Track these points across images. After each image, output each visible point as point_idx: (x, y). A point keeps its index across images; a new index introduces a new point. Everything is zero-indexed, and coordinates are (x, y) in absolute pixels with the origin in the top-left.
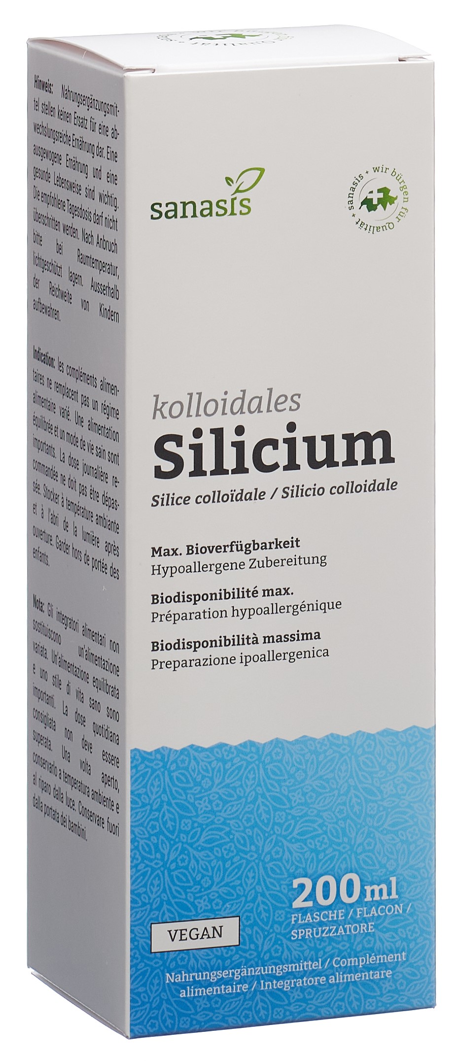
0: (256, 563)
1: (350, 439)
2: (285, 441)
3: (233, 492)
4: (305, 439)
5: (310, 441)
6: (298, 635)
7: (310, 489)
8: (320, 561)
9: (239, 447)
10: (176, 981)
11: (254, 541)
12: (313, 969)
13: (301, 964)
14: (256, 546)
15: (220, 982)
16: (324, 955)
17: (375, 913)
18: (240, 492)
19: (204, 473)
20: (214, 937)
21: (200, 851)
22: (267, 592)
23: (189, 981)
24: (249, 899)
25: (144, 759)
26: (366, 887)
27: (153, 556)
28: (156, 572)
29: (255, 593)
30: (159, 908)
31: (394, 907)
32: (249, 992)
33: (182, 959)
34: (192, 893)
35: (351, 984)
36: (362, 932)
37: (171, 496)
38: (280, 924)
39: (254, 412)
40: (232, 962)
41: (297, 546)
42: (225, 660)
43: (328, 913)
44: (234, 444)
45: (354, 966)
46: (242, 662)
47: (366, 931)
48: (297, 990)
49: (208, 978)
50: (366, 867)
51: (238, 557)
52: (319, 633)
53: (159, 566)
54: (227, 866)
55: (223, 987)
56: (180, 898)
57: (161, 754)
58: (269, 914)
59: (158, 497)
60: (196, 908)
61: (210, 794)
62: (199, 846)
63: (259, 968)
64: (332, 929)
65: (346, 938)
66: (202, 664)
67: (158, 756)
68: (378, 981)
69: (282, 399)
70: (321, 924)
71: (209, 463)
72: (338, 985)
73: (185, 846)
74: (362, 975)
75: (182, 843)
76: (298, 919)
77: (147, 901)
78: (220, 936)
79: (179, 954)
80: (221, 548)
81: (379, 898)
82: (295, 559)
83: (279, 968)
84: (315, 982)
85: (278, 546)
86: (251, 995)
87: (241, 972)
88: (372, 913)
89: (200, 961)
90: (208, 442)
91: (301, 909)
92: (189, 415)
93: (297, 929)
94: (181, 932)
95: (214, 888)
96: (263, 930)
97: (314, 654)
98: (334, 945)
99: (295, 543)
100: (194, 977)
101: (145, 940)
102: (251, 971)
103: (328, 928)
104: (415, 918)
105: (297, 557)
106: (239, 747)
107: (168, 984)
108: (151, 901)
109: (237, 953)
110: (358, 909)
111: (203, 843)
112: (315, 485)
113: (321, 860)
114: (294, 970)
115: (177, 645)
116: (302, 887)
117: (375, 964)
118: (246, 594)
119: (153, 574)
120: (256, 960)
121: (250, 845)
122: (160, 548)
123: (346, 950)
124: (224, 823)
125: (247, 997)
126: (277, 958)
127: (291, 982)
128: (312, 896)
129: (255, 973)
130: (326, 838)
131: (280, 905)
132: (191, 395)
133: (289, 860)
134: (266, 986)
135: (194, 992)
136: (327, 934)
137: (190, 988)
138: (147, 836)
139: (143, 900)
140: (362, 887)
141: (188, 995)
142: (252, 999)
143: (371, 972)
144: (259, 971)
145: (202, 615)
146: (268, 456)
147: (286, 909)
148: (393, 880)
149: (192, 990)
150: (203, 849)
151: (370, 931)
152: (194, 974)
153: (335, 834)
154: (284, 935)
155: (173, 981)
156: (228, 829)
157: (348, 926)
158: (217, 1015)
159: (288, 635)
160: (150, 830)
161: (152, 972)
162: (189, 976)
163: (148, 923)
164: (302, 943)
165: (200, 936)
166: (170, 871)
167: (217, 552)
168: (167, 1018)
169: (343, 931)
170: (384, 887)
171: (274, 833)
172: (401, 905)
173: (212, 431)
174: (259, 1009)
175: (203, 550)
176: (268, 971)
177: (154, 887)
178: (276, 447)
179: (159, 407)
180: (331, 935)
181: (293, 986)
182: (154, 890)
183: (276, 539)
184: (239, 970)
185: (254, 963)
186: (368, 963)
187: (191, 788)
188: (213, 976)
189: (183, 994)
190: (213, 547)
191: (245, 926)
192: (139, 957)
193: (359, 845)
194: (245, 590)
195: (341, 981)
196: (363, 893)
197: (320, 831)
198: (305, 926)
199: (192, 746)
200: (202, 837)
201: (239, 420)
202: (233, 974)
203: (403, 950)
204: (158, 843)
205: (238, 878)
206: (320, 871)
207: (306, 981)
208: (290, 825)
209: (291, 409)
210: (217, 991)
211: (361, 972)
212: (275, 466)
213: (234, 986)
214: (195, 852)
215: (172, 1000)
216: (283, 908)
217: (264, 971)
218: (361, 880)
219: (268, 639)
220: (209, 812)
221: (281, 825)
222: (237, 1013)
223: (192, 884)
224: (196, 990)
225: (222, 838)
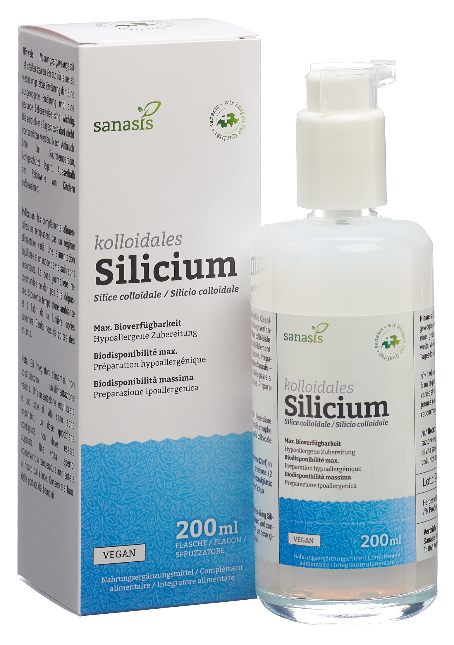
0: (155, 335)
1: (211, 262)
2: (173, 263)
3: (142, 293)
4: (184, 262)
5: (187, 263)
6: (180, 377)
7: (188, 291)
8: (193, 334)
9: (146, 266)
10: (108, 582)
11: (154, 322)
12: (188, 575)
13: (181, 572)
14: (156, 325)
15: (134, 582)
16: (195, 567)
17: (225, 542)
18: (146, 293)
19: (125, 282)
20: (130, 556)
21: (122, 505)
22: (162, 352)
23: (116, 582)
24: (151, 533)
25: (89, 450)
26: (219, 527)
27: (95, 331)
28: (97, 340)
29: (155, 353)
30: (98, 539)
31: (236, 539)
32: (150, 589)
33: (112, 569)
34: (117, 530)
35: (211, 584)
36: (217, 553)
37: (106, 295)
38: (169, 548)
39: (154, 246)
40: (141, 571)
41: (180, 325)
42: (137, 392)
43: (198, 542)
44: (142, 265)
45: (213, 573)
46: (147, 394)
47: (220, 553)
48: (179, 588)
49: (127, 580)
50: (220, 515)
51: (145, 331)
52: (192, 376)
53: (98, 336)
54: (138, 514)
55: (135, 585)
56: (110, 533)
57: (99, 447)
58: (163, 543)
59: (98, 295)
60: (120, 539)
61: (128, 472)
62: (122, 502)
63: (157, 574)
64: (200, 551)
65: (208, 557)
66: (123, 395)
67: (98, 449)
68: (226, 582)
69: (171, 238)
70: (193, 548)
71: (128, 276)
72: (203, 584)
73: (113, 502)
74: (217, 579)
75: (112, 500)
76: (180, 545)
77: (91, 535)
78: (134, 555)
79: (109, 566)
80: (135, 326)
81: (227, 533)
82: (178, 333)
83: (168, 574)
84: (189, 583)
85: (169, 325)
86: (152, 590)
87: (146, 576)
88: (223, 542)
89: (122, 570)
90: (127, 263)
91: (182, 539)
92: (116, 248)
93: (179, 551)
94: (111, 553)
95: (130, 527)
96: (159, 552)
97: (189, 389)
98: (201, 560)
99: (178, 323)
100: (118, 580)
101: (89, 557)
102: (152, 576)
103: (197, 551)
104: (248, 545)
105: (180, 332)
106: (145, 444)
107: (103, 583)
108: (93, 535)
109: (144, 565)
110: (215, 540)
111: (124, 500)
112: (190, 289)
113: (193, 511)
115: (109, 383)
116: (182, 526)
117: (225, 572)
118: (149, 353)
119: (95, 341)
120: (155, 569)
121: (152, 502)
122: (99, 326)
123: (208, 564)
124: (136, 489)
125: (150, 592)
126: (167, 568)
127: (175, 583)
128: (188, 532)
129: (154, 577)
130: (196, 498)
131: (169, 537)
132: (117, 235)
133: (174, 510)
134: (160, 585)
135: (119, 588)
136: (196, 554)
137: (116, 586)
138: (91, 496)
139: (89, 534)
140: (217, 526)
141: (115, 590)
142: (153, 592)
143: (223, 577)
144: (157, 576)
145: (124, 365)
146: (163, 272)
147: (173, 540)
148: (236, 522)
149: (117, 587)
150: (124, 504)
151: (222, 553)
152: (118, 578)
153: (202, 495)
154: (171, 555)
155: (106, 582)
156: (138, 492)
157: (209, 550)
158: (132, 602)
159: (174, 378)
160: (93, 493)
161: (93, 577)
162: (116, 579)
163: (91, 547)
164: (182, 560)
165: (122, 556)
166: (104, 517)
167: (133, 328)
168: (103, 604)
169: (206, 553)
170: (230, 526)
171: (166, 495)
172: (240, 537)
173: (130, 257)
174: (157, 598)
175: (125, 327)
176: (162, 576)
177: (95, 526)
178: (167, 267)
179: (98, 243)
180: (199, 555)
181: (176, 585)
182: (95, 528)
183: (168, 321)
184: (145, 576)
185: (154, 572)
186: (221, 571)
187: (117, 468)
188: (130, 579)
189: (112, 590)
190: (130, 325)
191: (148, 550)
192: (86, 568)
193: (215, 502)
194: (149, 351)
195: (205, 582)
196: (218, 530)
197: (193, 494)
198: (184, 550)
199: (117, 443)
200: (123, 497)
201: (146, 250)
202: (141, 578)
203: (241, 564)
204: (97, 500)
205: (144, 521)
206: (192, 517)
207: (184, 582)
208: (175, 490)
209: (176, 244)
210: (132, 588)
211: (217, 577)
212: (167, 278)
213: (142, 585)
214: (119, 506)
215: (105, 593)
216: (171, 539)
217: (160, 576)
218: (217, 523)
219: (162, 380)
220: (127, 482)
221: (170, 490)
222: (143, 601)
223: (117, 524)
224: (120, 587)
225: (135, 497)
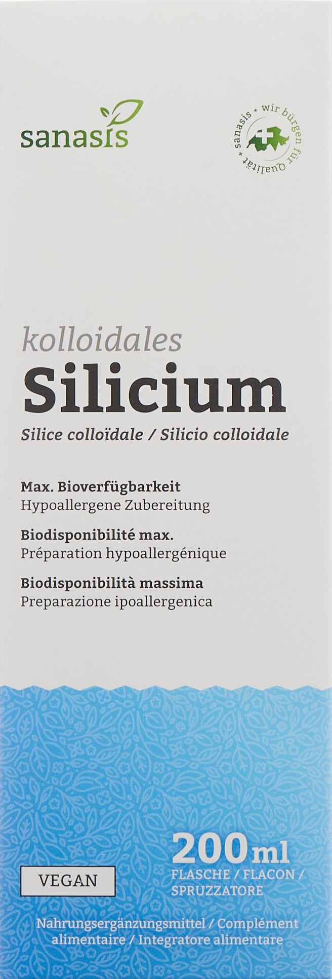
0: (132, 505)
1: (236, 385)
2: (165, 381)
3: (108, 430)
4: (186, 381)
5: (192, 384)
6: (178, 582)
7: (192, 433)
8: (202, 507)
9: (115, 384)
10: (47, 926)
11: (130, 482)
12: (196, 929)
13: (183, 922)
14: (133, 488)
15: (95, 933)
16: (207, 915)
17: (264, 876)
18: (116, 431)
19: (77, 409)
20: (87, 885)
21: (73, 796)
22: (144, 536)
23: (62, 929)
24: (125, 849)
25: (13, 697)
26: (253, 849)
27: (23, 490)
28: (26, 507)
29: (131, 535)
30: (29, 851)
31: (285, 872)
32: (126, 946)
33: (54, 905)
34: (64, 838)
35: (237, 947)
36: (249, 894)
37: (42, 430)
38: (160, 878)
39: (130, 350)
40: (107, 913)
41: (178, 490)
42: (99, 602)
43: (212, 872)
44: (109, 381)
45: (242, 929)
46: (117, 605)
47: (254, 894)
48: (179, 948)
49: (82, 927)
50: (254, 828)
51: (115, 497)
52: (201, 582)
53: (29, 501)
54: (101, 814)
55: (98, 937)
56: (51, 843)
57: (31, 692)
58: (148, 868)
59: (29, 430)
60: (68, 854)
61: (83, 739)
62: (72, 790)
63: (137, 922)
64: (216, 889)
65: (231, 900)
66: (74, 604)
67: (29, 696)
68: (267, 948)
69: (161, 338)
70: (204, 882)
71: (82, 399)
72: (224, 947)
73: (56, 789)
74: (249, 939)
75: (54, 785)
76: (179, 875)
77: (17, 843)
78: (95, 885)
79: (50, 900)
80: (95, 487)
81: (268, 862)
82: (175, 503)
83: (159, 923)
84: (198, 942)
85: (157, 489)
86: (128, 949)
87: (117, 924)
88: (260, 876)
89: (74, 909)
90: (81, 378)
91: (183, 864)
92: (61, 349)
93: (177, 885)
94: (53, 878)
95: (88, 835)
96: (140, 883)
97: (196, 603)
98: (219, 905)
99: (175, 487)
100: (66, 925)
101: (13, 882)
102: (129, 924)
103: (212, 887)
104: (309, 885)
105: (177, 502)
106: (115, 693)
107: (39, 929)
108: (21, 843)
109: (113, 904)
110: (245, 871)
111: (76, 787)
112: (197, 429)
113: (204, 816)
114: (175, 927)
115: (49, 583)
116: (183, 842)
117: (264, 929)
118: (121, 536)
119: (23, 509)
120: (134, 913)
121: (127, 795)
122: (30, 484)
123: (232, 912)
124: (98, 769)
125: (125, 951)
126: (156, 913)
127: (172, 940)
128: (194, 852)
129: (132, 926)
130: (209, 794)
131: (159, 859)
132: (63, 328)
133: (168, 812)
134: (144, 941)
135: (68, 940)
136: (210, 893)
137: (63, 935)
138: (17, 776)
139: (13, 841)
140: (250, 848)
141: (61, 943)
142: (130, 953)
143: (260, 938)
144: (137, 924)
145: (74, 554)
146: (146, 395)
147: (166, 864)
148: (284, 844)
149: (65, 938)
150: (76, 794)
151: (258, 894)
152: (67, 922)
153: (219, 791)
154: (164, 890)
155: (44, 927)
156: (102, 775)
157: (234, 887)
158: (92, 966)
159: (167, 582)
160: (20, 771)
161: (21, 916)
162: (62, 923)
163: (18, 864)
164: (184, 900)
165: (73, 883)
166: (40, 814)
167: (91, 490)
168: (39, 965)
169: (228, 892)
170: (274, 850)
171: (152, 784)
172: (293, 871)
173: (86, 367)
174: (138, 964)
175: (76, 488)
176: (147, 926)
177: (24, 828)
178: (154, 387)
179: (29, 339)
180: (215, 894)
181: (174, 943)
182: (24, 832)
183: (155, 482)
184: (115, 922)
185: (131, 916)
186: (256, 927)
187: (63, 731)
188: (88, 926)
189: (55, 941)
190: (86, 485)
191: (121, 877)
192: (9, 899)
193: (245, 805)
194: (121, 532)
195: (227, 943)
196: (250, 854)
197: (203, 787)
198: (187, 883)
199: (64, 688)
200: (75, 781)
201: (115, 357)
202: (109, 925)
203: (295, 918)
204: (28, 784)
205: (114, 827)
206: (202, 828)
207: (189, 940)
208: (169, 777)
209: (170, 349)
210: (92, 941)
211: (249, 936)
212: (154, 407)
213: (110, 938)
214: (67, 797)
215: (44, 946)
216: (163, 862)
217: (143, 925)
218: (248, 841)
219: (145, 584)
220: (82, 757)
221: (160, 777)
222: (114, 966)
223: (64, 829)
224: (70, 938)
225: (95, 784)
